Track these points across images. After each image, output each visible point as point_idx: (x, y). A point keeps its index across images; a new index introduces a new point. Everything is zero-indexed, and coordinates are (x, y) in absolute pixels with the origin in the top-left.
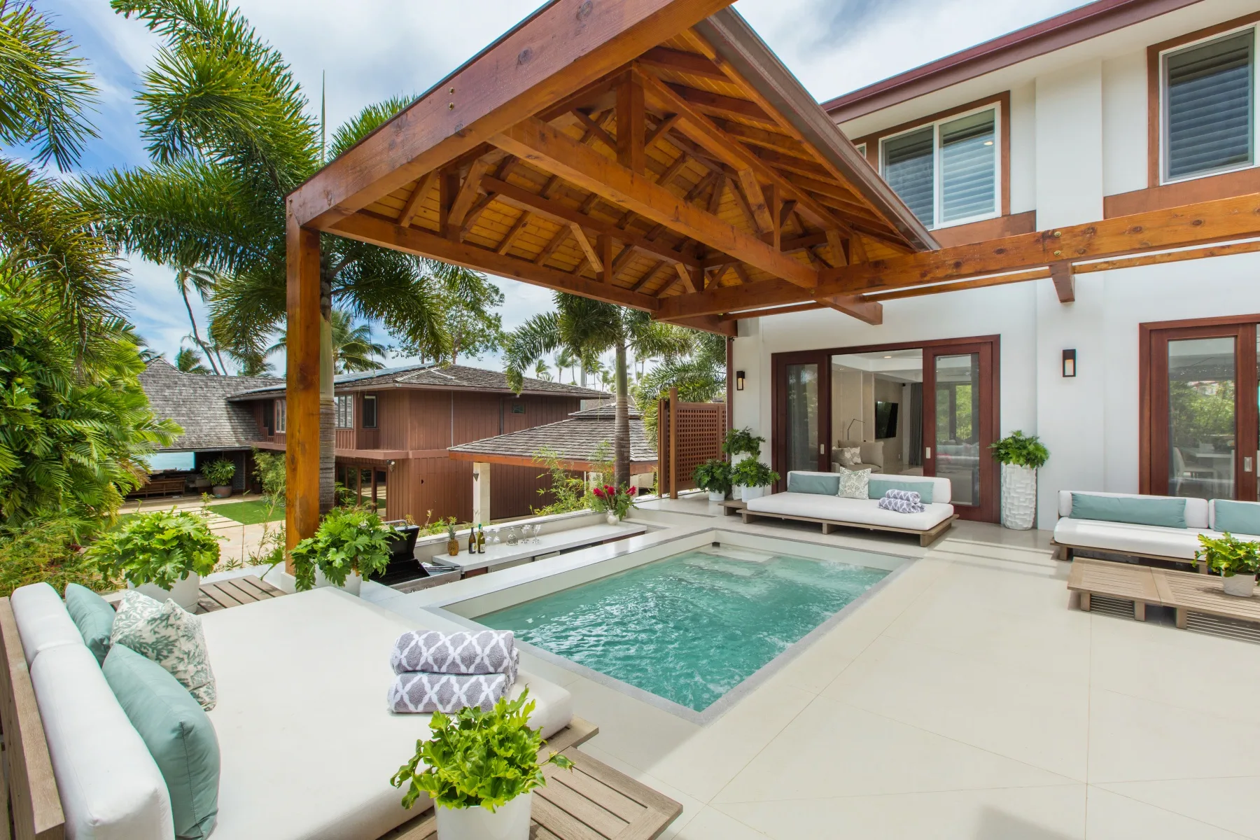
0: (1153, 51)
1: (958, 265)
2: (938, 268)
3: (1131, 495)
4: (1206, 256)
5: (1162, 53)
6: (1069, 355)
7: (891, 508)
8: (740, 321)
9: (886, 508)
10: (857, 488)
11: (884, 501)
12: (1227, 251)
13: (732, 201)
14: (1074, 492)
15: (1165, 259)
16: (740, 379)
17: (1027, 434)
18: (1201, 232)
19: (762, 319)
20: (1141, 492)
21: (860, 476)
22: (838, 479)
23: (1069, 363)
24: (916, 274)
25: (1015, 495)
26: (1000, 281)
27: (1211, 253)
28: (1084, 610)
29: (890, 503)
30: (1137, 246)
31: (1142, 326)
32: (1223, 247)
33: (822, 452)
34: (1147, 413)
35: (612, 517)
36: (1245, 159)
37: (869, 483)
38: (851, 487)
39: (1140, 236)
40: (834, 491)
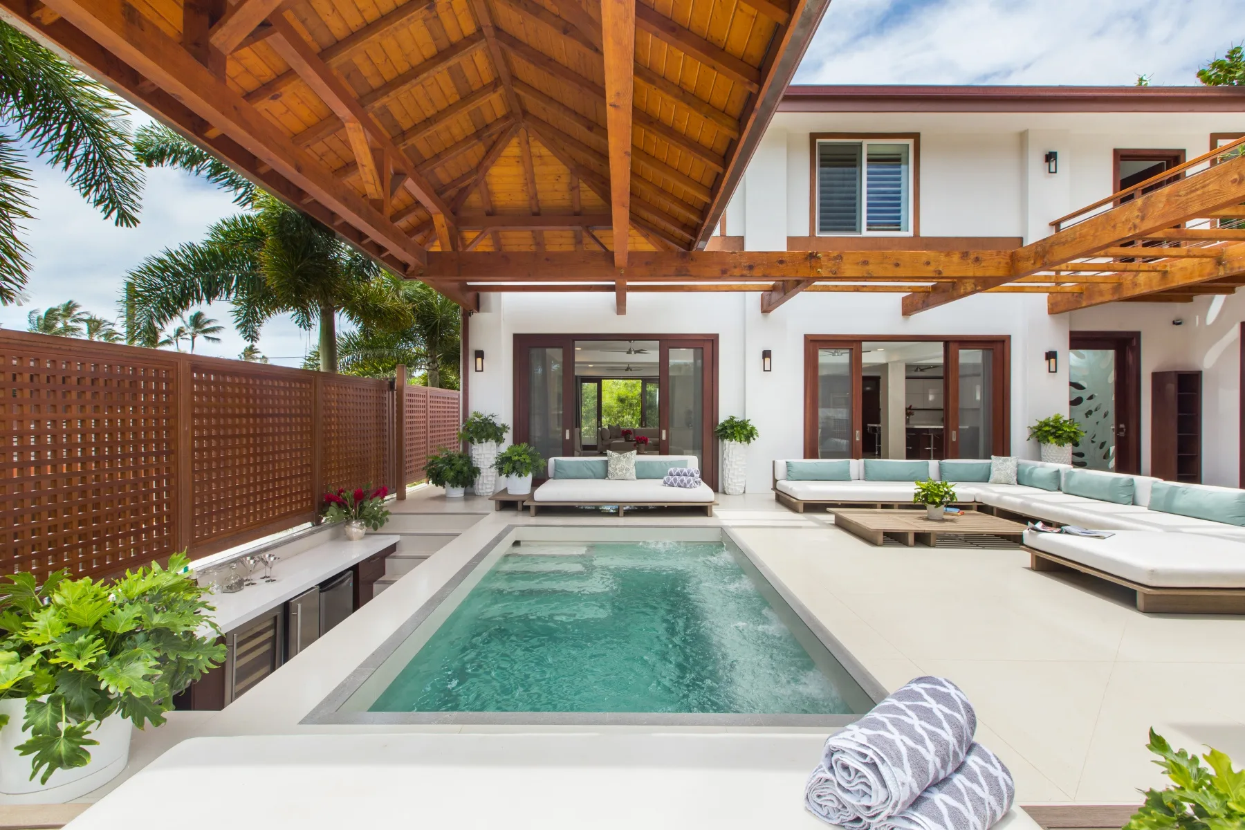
0: (813, 137)
1: (751, 267)
2: (735, 267)
3: (799, 460)
4: (855, 291)
5: (818, 140)
6: (767, 354)
7: (676, 485)
8: (483, 295)
9: (672, 485)
10: (628, 470)
11: (669, 479)
12: (865, 289)
13: (515, 157)
14: (788, 460)
15: (834, 289)
16: (479, 360)
17: (739, 418)
18: (900, 272)
19: (505, 295)
20: (805, 458)
21: (628, 458)
22: (606, 462)
23: (767, 360)
24: (716, 270)
25: (736, 467)
26: (735, 288)
27: (857, 289)
28: (880, 546)
29: (675, 480)
30: (866, 275)
31: (806, 336)
32: (863, 286)
33: (568, 437)
34: (808, 401)
35: (356, 528)
36: (854, 230)
37: (636, 464)
38: (621, 470)
39: (867, 268)
40: (605, 475)
